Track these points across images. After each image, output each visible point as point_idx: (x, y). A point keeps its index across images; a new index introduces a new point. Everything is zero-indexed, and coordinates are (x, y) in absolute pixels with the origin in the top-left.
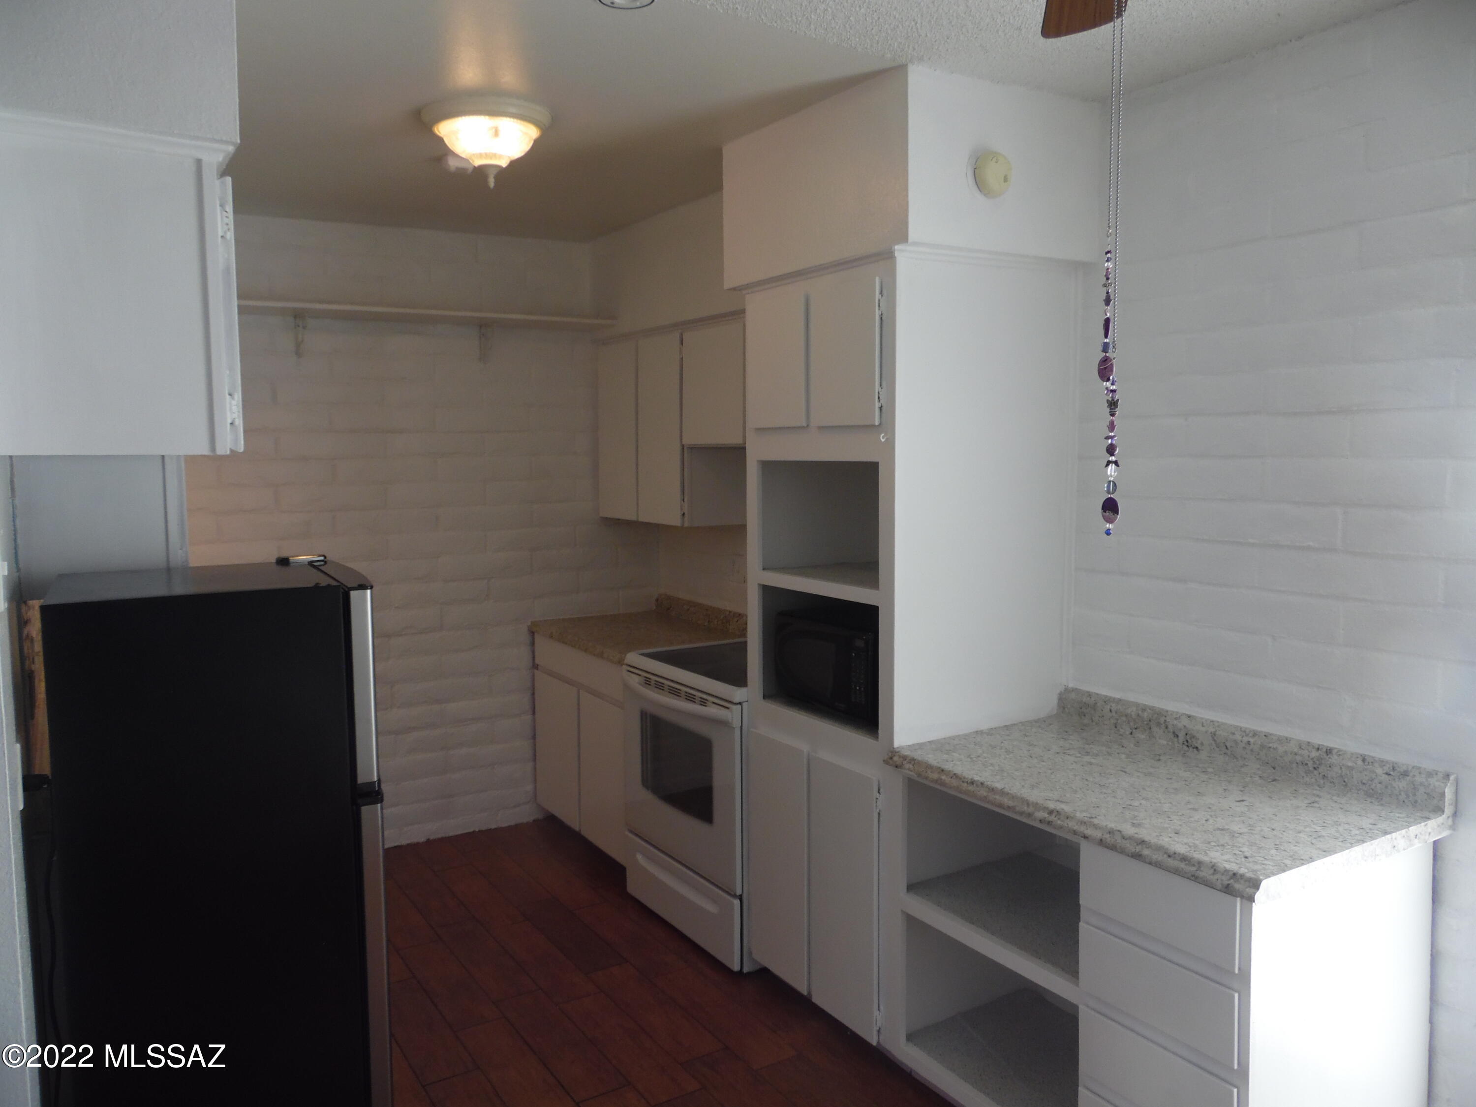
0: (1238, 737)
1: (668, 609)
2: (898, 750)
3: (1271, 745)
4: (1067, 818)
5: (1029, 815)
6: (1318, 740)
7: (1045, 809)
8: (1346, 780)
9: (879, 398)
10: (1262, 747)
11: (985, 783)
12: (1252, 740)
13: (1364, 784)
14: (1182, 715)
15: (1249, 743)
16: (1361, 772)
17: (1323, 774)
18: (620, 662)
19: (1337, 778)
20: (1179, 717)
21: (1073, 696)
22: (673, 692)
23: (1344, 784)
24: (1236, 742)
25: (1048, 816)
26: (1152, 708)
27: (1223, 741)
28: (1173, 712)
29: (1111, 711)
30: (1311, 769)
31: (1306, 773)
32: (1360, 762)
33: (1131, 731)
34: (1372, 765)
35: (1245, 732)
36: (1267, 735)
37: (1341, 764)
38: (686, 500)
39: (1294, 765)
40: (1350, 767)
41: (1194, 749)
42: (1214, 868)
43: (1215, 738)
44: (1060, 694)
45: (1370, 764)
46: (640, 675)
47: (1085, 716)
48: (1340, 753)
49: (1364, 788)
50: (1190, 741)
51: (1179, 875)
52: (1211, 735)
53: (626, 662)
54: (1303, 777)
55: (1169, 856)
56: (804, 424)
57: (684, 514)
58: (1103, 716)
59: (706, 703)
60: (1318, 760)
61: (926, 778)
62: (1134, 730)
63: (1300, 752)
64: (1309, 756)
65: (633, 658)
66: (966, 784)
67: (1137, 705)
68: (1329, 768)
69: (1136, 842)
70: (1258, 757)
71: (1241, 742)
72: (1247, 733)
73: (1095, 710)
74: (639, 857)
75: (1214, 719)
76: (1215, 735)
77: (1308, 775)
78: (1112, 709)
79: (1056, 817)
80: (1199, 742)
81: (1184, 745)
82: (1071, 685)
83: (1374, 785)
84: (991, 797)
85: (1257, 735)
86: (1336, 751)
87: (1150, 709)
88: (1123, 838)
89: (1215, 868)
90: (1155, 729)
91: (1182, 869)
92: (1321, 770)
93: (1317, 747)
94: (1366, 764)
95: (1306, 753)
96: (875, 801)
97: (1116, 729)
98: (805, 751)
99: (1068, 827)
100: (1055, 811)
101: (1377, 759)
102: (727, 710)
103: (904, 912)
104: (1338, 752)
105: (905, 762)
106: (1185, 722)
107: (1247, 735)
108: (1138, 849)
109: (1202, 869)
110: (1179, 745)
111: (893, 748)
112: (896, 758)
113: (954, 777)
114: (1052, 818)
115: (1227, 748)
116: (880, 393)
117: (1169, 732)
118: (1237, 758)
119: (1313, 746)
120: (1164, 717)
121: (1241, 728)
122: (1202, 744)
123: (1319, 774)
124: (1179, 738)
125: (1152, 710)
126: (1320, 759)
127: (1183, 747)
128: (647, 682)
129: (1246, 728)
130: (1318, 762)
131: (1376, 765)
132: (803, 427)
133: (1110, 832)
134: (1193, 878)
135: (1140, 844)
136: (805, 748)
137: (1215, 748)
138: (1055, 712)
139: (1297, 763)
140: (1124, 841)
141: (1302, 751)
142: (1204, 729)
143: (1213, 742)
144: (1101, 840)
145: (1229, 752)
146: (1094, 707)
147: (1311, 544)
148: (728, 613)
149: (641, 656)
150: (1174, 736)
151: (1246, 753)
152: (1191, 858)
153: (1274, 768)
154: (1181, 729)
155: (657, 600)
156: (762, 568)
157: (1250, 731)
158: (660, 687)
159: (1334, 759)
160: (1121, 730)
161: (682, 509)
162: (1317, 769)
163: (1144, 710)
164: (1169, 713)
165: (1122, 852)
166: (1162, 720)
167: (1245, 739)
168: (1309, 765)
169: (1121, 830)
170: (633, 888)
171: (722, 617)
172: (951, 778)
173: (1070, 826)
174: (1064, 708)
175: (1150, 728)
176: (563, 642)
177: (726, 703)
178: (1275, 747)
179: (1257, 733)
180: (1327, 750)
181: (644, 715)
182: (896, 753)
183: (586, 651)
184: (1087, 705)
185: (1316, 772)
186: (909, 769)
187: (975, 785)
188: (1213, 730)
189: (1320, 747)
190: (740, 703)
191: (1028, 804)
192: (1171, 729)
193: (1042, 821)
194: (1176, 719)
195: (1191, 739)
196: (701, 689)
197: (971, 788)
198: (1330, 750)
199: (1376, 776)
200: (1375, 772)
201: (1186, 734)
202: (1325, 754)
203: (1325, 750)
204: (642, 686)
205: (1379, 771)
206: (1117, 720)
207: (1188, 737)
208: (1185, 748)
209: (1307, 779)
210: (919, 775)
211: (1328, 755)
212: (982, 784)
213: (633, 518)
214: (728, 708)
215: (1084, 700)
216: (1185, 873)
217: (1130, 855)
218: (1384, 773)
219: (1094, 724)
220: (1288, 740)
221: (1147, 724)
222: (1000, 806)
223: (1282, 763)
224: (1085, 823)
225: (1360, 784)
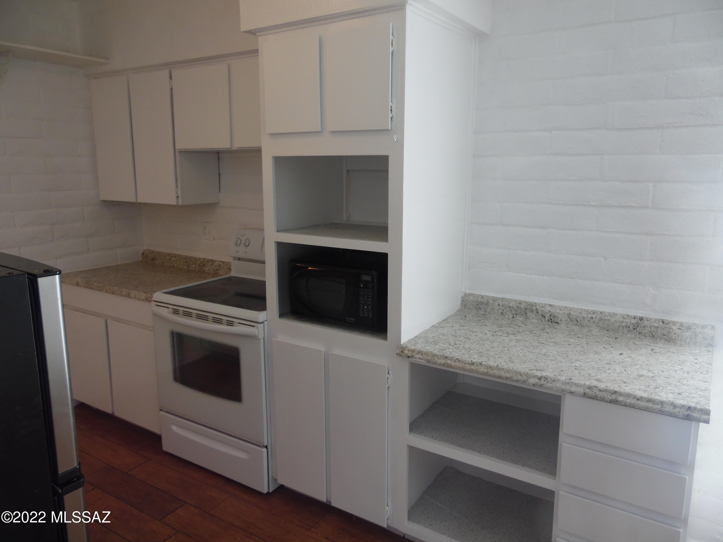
0: (585, 315)
1: (153, 259)
2: (405, 346)
3: (606, 318)
4: (554, 381)
5: (524, 382)
6: (632, 313)
7: (535, 376)
8: (653, 334)
9: (391, 110)
10: (601, 319)
11: (483, 363)
12: (594, 316)
13: (665, 335)
14: (545, 305)
15: (592, 318)
16: (663, 329)
17: (639, 331)
18: (148, 300)
19: (648, 333)
20: (544, 306)
21: (471, 298)
22: (202, 318)
23: (652, 336)
24: (584, 318)
25: (539, 381)
26: (525, 302)
27: (575, 318)
28: (540, 303)
29: (499, 305)
30: (632, 329)
31: (628, 331)
32: (661, 324)
33: (513, 316)
34: (669, 325)
35: (588, 312)
36: (601, 312)
37: (651, 326)
38: (179, 187)
39: (621, 328)
40: (657, 327)
41: (556, 323)
42: (675, 406)
43: (570, 316)
44: (463, 297)
45: (667, 324)
46: (168, 308)
47: (480, 309)
48: (647, 320)
49: (665, 337)
50: (553, 319)
51: (649, 411)
52: (567, 315)
53: (154, 299)
54: (626, 334)
55: (638, 400)
56: (320, 130)
57: (178, 197)
58: (493, 309)
59: (233, 324)
60: (636, 324)
61: (435, 363)
62: (515, 316)
63: (624, 320)
64: (631, 323)
65: (159, 296)
66: (468, 365)
67: (515, 301)
68: (643, 328)
69: (610, 393)
70: (597, 325)
71: (587, 317)
72: (589, 312)
73: (488, 305)
74: (174, 428)
75: (566, 306)
76: (570, 315)
77: (630, 332)
78: (500, 304)
79: (544, 381)
80: (559, 319)
81: (549, 322)
82: (467, 292)
83: (671, 335)
84: (491, 372)
85: (595, 313)
86: (645, 318)
87: (524, 303)
88: (600, 390)
89: (674, 404)
90: (529, 314)
91: (652, 407)
92: (638, 329)
93: (634, 317)
94: (665, 324)
95: (628, 320)
96: (387, 379)
97: (502, 315)
98: (323, 350)
99: (557, 387)
100: (543, 378)
101: (670, 321)
102: (254, 328)
103: (407, 445)
104: (646, 319)
105: (414, 354)
106: (549, 309)
107: (589, 313)
108: (614, 397)
109: (664, 406)
110: (545, 322)
111: (401, 345)
112: (406, 352)
113: (457, 361)
114: (542, 382)
115: (577, 321)
116: (392, 107)
117: (539, 315)
118: (584, 327)
119: (631, 317)
120: (535, 307)
121: (585, 310)
122: (561, 320)
123: (637, 331)
124: (546, 318)
125: (526, 303)
126: (638, 324)
127: (548, 323)
128: (176, 312)
129: (588, 310)
130: (636, 326)
131: (671, 324)
132: (318, 132)
133: (589, 388)
134: (660, 412)
135: (613, 393)
136: (322, 349)
137: (570, 322)
138: (460, 308)
139: (623, 327)
140: (601, 393)
141: (626, 320)
142: (562, 312)
143: (569, 319)
144: (585, 393)
145: (579, 324)
146: (487, 304)
147: (632, 204)
148: (202, 260)
149: (165, 295)
150: (542, 317)
151: (590, 323)
152: (654, 400)
153: (608, 330)
154: (547, 313)
155: (143, 254)
156: (276, 231)
157: (591, 311)
158: (188, 314)
159: (646, 323)
160: (506, 316)
161: (176, 193)
162: (636, 329)
163: (520, 303)
164: (537, 304)
165: (602, 400)
166: (534, 308)
167: (590, 316)
168: (631, 327)
169: (597, 386)
170: (167, 446)
171: (198, 263)
172: (455, 361)
173: (558, 386)
174: (465, 305)
175: (526, 314)
176: (90, 288)
177: (253, 323)
178: (609, 319)
179: (595, 312)
180: (640, 318)
181: (173, 334)
182: (405, 348)
183: (113, 293)
184: (482, 303)
185: (635, 331)
186: (419, 358)
187: (475, 365)
188: (568, 312)
189: (636, 317)
190: (262, 323)
191: (521, 375)
192: (540, 313)
193: (535, 385)
194: (542, 307)
195: (553, 318)
196: (228, 315)
197: (472, 367)
198: (642, 318)
199: (673, 330)
200: (672, 329)
201: (551, 316)
202: (639, 321)
203: (639, 318)
204: (172, 314)
205: (674, 327)
206: (503, 310)
207: (552, 317)
208: (550, 323)
209: (629, 335)
210: (429, 361)
211: (641, 321)
212: (481, 364)
213: (133, 200)
214: (254, 326)
215: (480, 300)
216: (654, 409)
217: (609, 401)
218: (677, 329)
219: (487, 313)
220: (615, 315)
221: (524, 311)
222: (500, 377)
223: (613, 327)
224: (568, 383)
225: (662, 335)
